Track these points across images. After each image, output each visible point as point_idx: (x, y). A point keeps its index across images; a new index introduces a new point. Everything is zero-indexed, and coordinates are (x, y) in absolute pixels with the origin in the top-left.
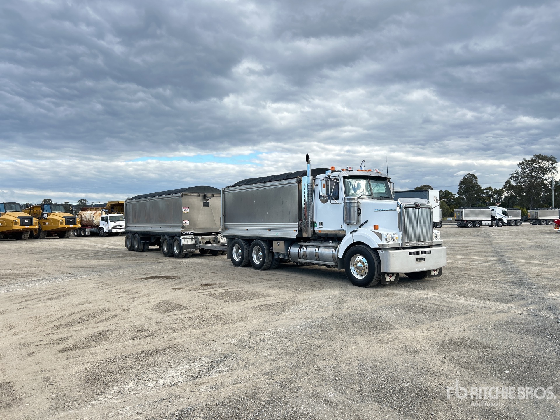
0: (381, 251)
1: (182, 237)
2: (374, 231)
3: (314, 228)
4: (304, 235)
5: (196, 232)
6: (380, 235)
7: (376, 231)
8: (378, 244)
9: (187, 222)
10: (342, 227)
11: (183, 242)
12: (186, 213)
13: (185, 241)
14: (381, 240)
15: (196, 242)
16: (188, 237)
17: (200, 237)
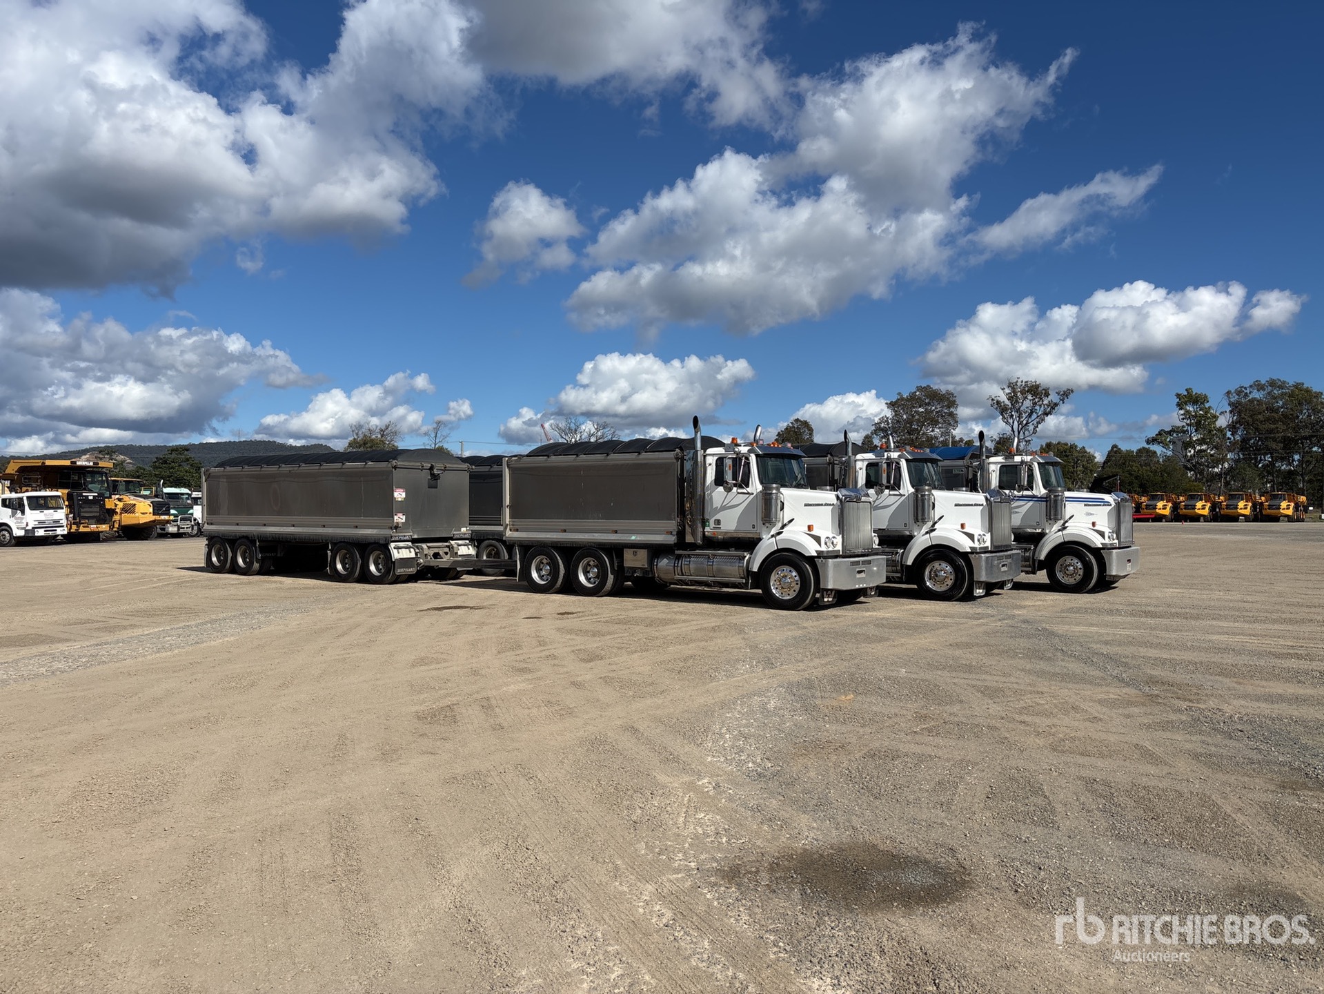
0: (820, 560)
1: (393, 545)
2: (808, 532)
3: (704, 529)
4: (689, 539)
5: (416, 537)
6: (817, 539)
7: (811, 533)
8: (816, 551)
9: (401, 517)
10: (754, 528)
11: (396, 555)
12: (400, 500)
13: (399, 553)
14: (820, 545)
15: (416, 554)
16: (401, 544)
17: (424, 546)
